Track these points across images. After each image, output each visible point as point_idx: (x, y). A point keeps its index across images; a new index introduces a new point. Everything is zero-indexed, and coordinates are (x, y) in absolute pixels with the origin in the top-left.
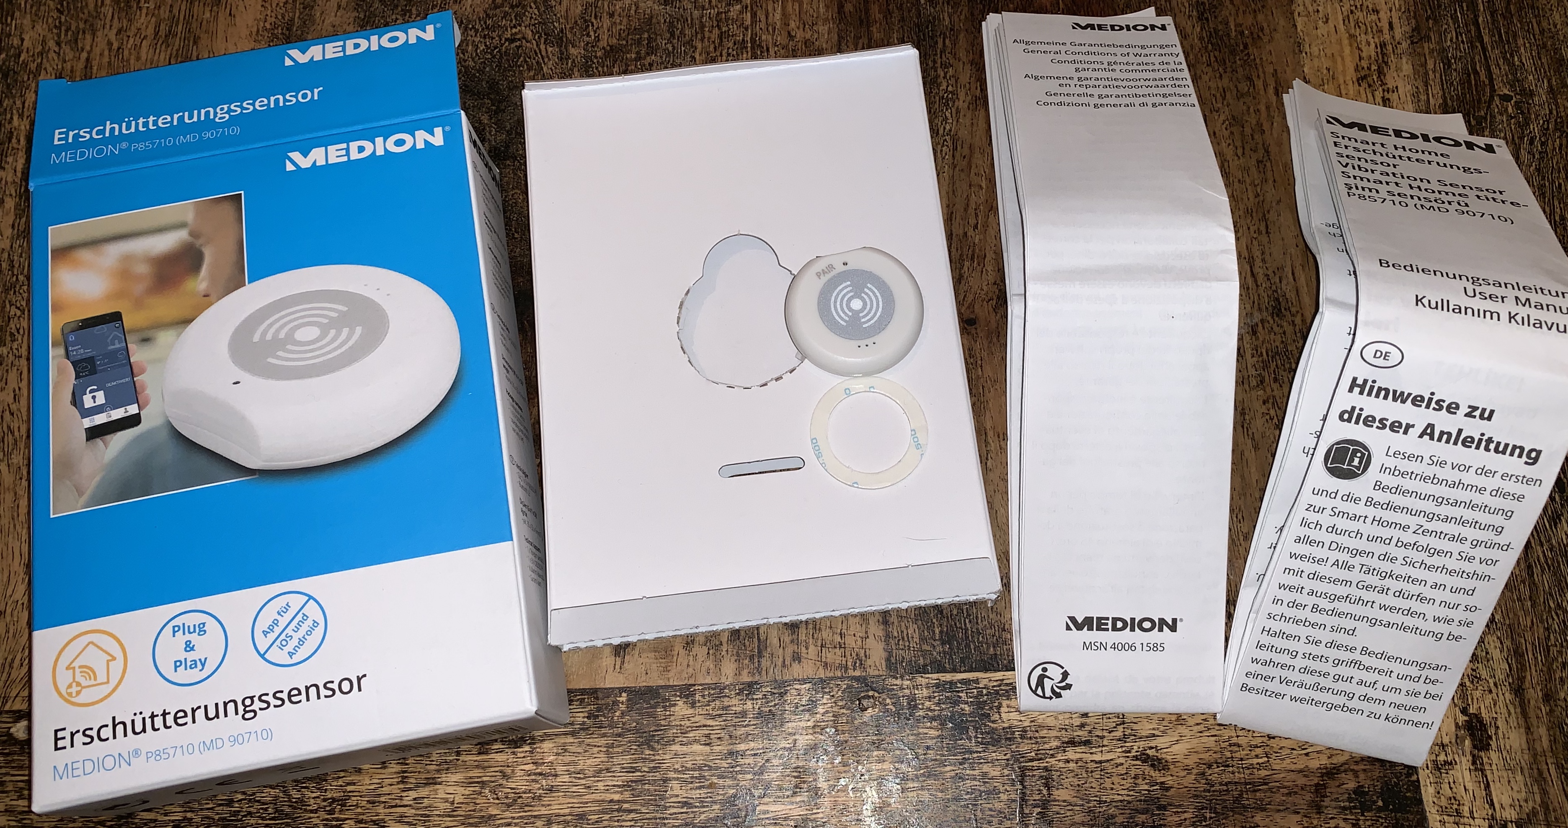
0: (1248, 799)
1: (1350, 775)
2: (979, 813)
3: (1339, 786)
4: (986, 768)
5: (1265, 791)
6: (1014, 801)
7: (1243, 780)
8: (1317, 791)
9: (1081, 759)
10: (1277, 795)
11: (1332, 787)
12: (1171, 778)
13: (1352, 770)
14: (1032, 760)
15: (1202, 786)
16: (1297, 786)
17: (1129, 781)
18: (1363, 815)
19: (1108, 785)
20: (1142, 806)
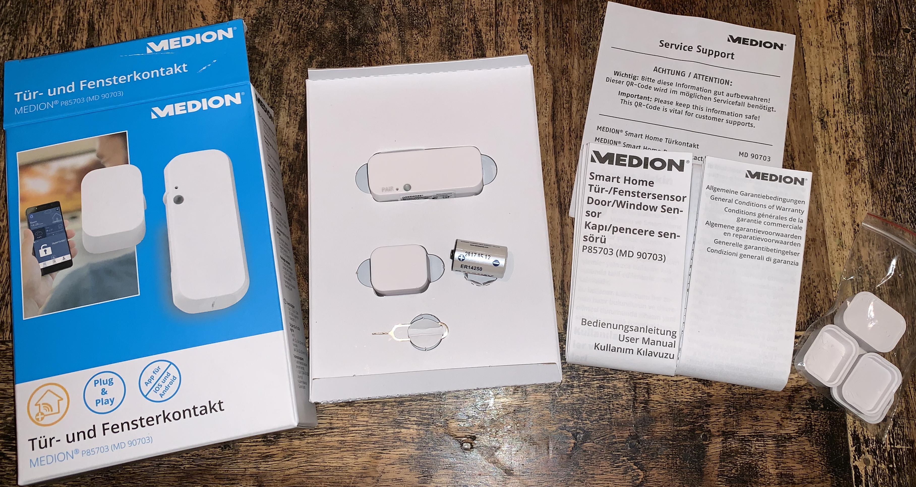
0: (753, 402)
1: (807, 391)
2: (611, 406)
3: (801, 397)
4: (615, 383)
5: (762, 399)
6: (630, 400)
7: (751, 393)
8: (789, 399)
9: (666, 379)
10: (769, 401)
11: (797, 398)
12: (713, 390)
13: (808, 389)
14: (640, 379)
15: (730, 395)
16: (779, 396)
17: (691, 392)
18: (813, 412)
19: (680, 393)
20: (696, 405)
